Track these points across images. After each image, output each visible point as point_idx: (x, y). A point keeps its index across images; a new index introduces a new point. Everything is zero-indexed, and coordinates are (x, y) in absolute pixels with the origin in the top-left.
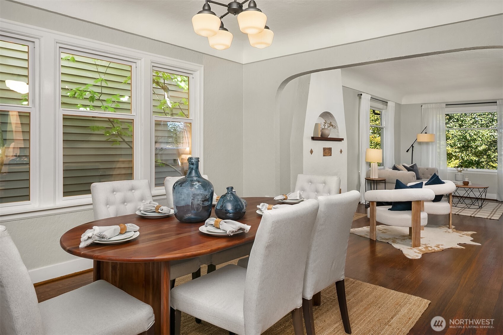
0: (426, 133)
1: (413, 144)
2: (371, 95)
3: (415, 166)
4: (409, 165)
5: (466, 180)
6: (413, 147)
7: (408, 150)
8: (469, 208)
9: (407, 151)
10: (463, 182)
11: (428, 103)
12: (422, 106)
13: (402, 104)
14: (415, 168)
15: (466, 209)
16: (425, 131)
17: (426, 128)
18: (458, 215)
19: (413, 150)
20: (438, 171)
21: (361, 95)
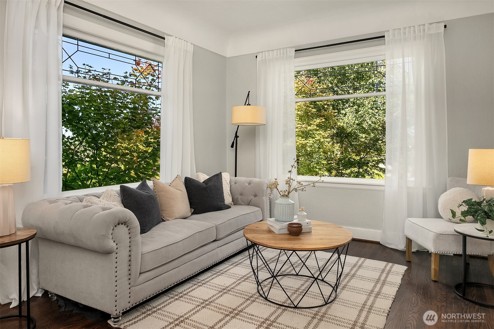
0: (249, 105)
1: (237, 132)
5: (297, 220)
6: (237, 137)
7: (233, 143)
9: (232, 146)
10: (290, 225)
12: (256, 57)
13: (228, 57)
19: (236, 144)
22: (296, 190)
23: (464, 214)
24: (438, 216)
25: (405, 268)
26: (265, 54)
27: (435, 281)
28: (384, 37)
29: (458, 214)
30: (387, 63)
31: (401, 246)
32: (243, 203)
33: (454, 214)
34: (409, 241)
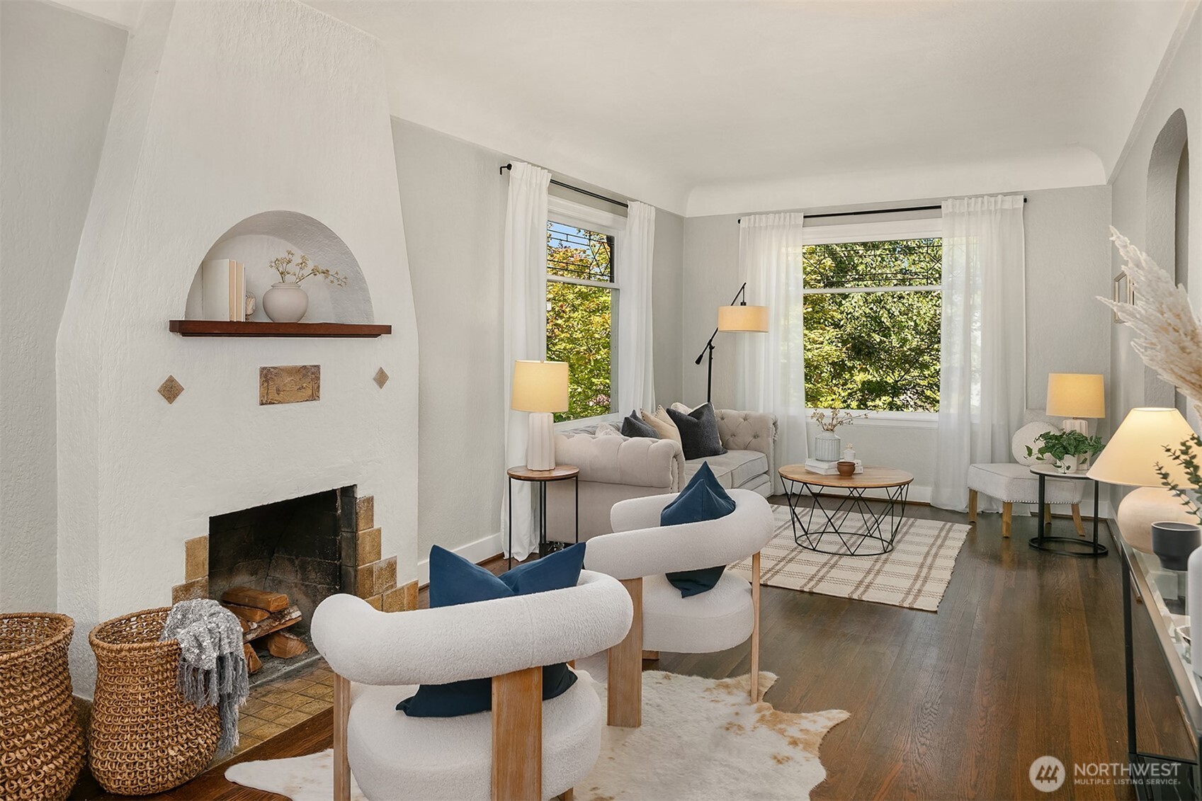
0: (743, 304)
1: (711, 340)
2: (549, 171)
3: (706, 412)
4: (693, 408)
5: (848, 458)
6: (712, 348)
7: (701, 356)
8: (853, 555)
9: (698, 362)
10: (840, 464)
11: (755, 214)
12: (739, 221)
13: (687, 217)
14: (704, 418)
15: (844, 558)
16: (740, 300)
17: (743, 287)
18: (811, 593)
19: (711, 358)
20: (778, 423)
21: (509, 167)
22: (841, 423)
23: (1041, 451)
24: (1011, 460)
25: (970, 527)
26: (755, 219)
27: (1006, 537)
28: (940, 207)
29: (1035, 451)
30: (945, 242)
31: (962, 505)
32: (736, 447)
33: (1030, 451)
34: (973, 494)
